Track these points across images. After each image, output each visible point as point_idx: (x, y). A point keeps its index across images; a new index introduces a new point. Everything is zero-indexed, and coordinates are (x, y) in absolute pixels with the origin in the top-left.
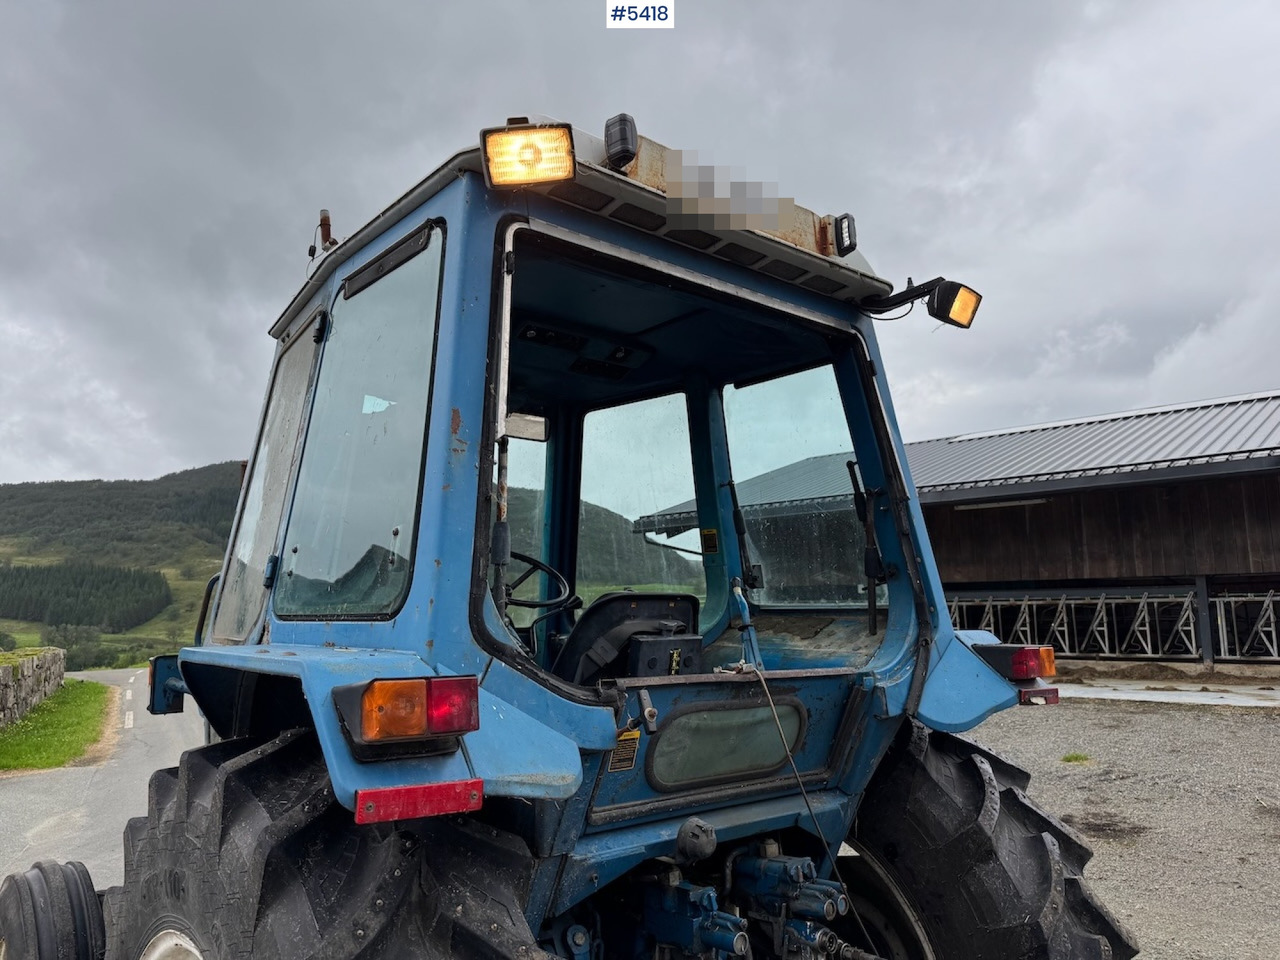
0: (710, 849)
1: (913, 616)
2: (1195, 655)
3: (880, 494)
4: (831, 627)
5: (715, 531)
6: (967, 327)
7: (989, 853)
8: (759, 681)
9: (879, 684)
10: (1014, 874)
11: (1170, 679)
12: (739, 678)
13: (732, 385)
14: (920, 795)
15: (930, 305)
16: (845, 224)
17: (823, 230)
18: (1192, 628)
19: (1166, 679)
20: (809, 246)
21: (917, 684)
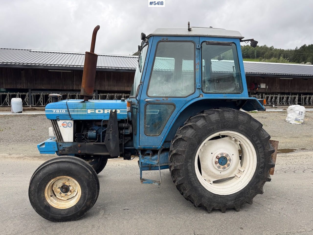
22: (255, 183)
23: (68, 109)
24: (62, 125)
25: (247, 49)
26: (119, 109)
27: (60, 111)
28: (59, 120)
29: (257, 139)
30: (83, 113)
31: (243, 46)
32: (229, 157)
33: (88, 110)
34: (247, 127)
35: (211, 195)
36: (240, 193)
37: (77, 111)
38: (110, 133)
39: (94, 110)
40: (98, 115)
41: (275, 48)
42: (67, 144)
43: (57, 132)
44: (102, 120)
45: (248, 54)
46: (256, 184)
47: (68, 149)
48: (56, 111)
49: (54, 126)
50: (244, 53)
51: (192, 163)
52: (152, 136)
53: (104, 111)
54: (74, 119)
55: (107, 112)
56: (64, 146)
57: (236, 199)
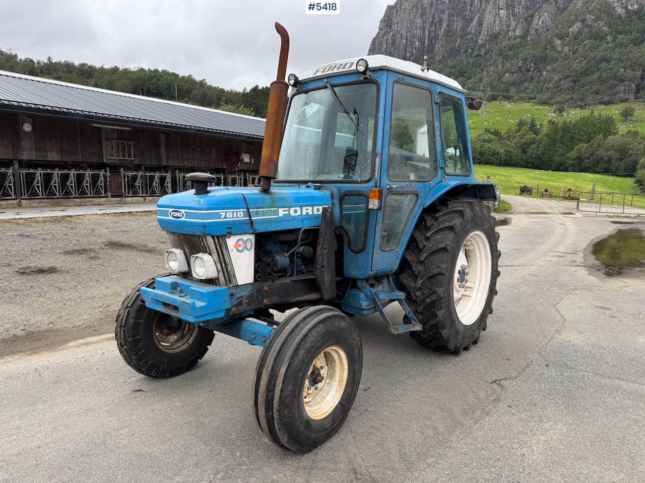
23: (248, 210)
24: (235, 246)
25: (155, 77)
26: (321, 206)
27: (233, 214)
28: (230, 234)
30: (272, 216)
31: (147, 70)
32: (467, 269)
33: (280, 209)
37: (263, 214)
38: (324, 255)
39: (288, 209)
40: (294, 219)
41: (208, 84)
42: (243, 288)
43: (223, 265)
44: (301, 229)
45: (159, 88)
47: (247, 300)
48: (226, 215)
49: (219, 250)
50: (152, 86)
52: (389, 250)
53: (302, 210)
54: (257, 232)
55: (307, 213)
56: (238, 296)
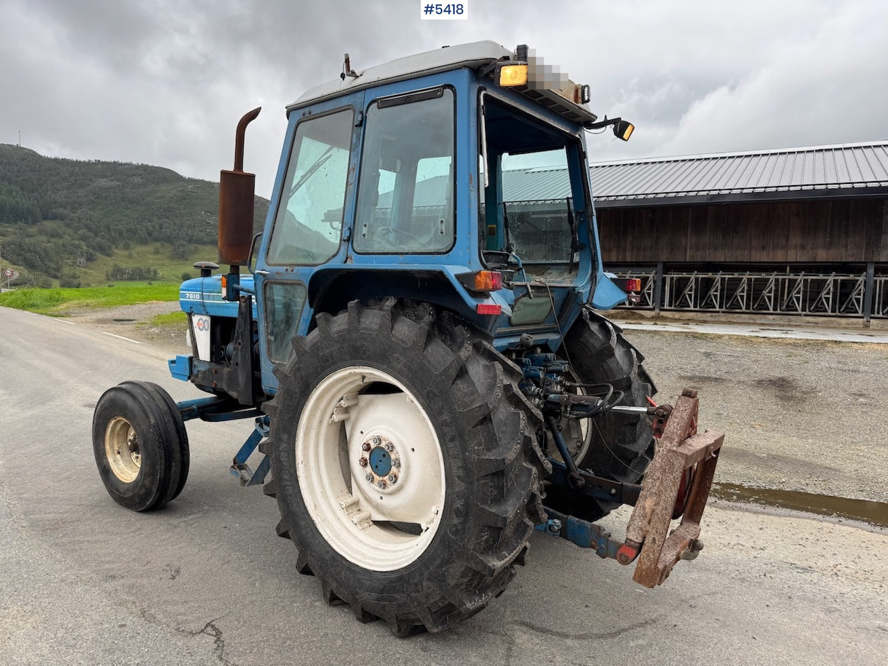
0: (532, 344)
1: (591, 265)
2: (651, 307)
3: (581, 213)
4: (549, 271)
5: (495, 226)
6: (627, 141)
7: (613, 355)
8: (546, 287)
9: (580, 291)
10: (620, 362)
11: (637, 319)
12: (540, 285)
13: (508, 154)
14: (586, 335)
15: (615, 130)
16: (586, 89)
17: (577, 91)
18: (651, 291)
19: (635, 319)
20: (571, 98)
21: (592, 291)
22: (438, 562)
23: (203, 293)
24: (198, 324)
27: (193, 296)
28: (194, 314)
29: (443, 408)
30: (220, 301)
32: (395, 452)
34: (413, 360)
35: (328, 552)
36: (398, 577)
37: (214, 298)
38: (238, 350)
42: (203, 364)
43: (192, 338)
46: (441, 566)
47: (202, 376)
48: (189, 296)
51: (290, 444)
56: (199, 369)
57: (382, 592)
